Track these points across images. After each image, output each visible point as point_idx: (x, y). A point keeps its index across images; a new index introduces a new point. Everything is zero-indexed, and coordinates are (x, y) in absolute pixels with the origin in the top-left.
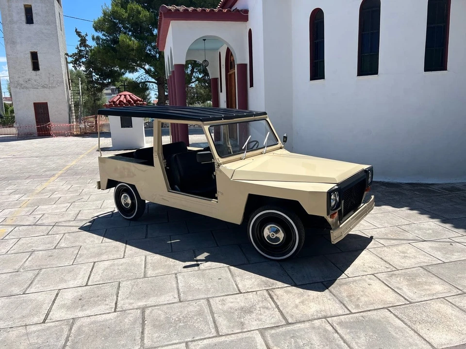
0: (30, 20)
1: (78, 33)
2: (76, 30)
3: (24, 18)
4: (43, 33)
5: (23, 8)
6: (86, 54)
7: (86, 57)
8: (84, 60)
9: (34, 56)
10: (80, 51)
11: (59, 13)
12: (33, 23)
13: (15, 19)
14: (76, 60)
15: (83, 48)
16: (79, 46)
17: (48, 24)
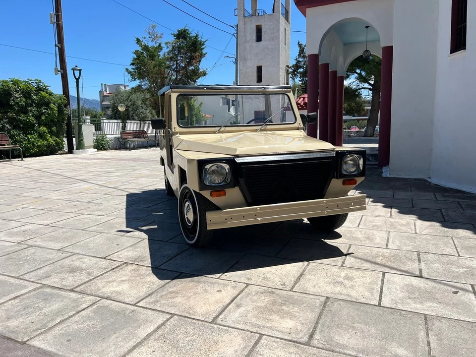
0: (259, 39)
1: (300, 45)
2: (299, 42)
3: (255, 37)
4: (268, 49)
5: (255, 28)
6: (304, 64)
7: (303, 67)
8: (301, 70)
9: (259, 69)
10: (299, 62)
11: (285, 29)
12: (261, 41)
13: (248, 39)
14: (294, 71)
15: (301, 59)
16: (298, 57)
17: (273, 40)
